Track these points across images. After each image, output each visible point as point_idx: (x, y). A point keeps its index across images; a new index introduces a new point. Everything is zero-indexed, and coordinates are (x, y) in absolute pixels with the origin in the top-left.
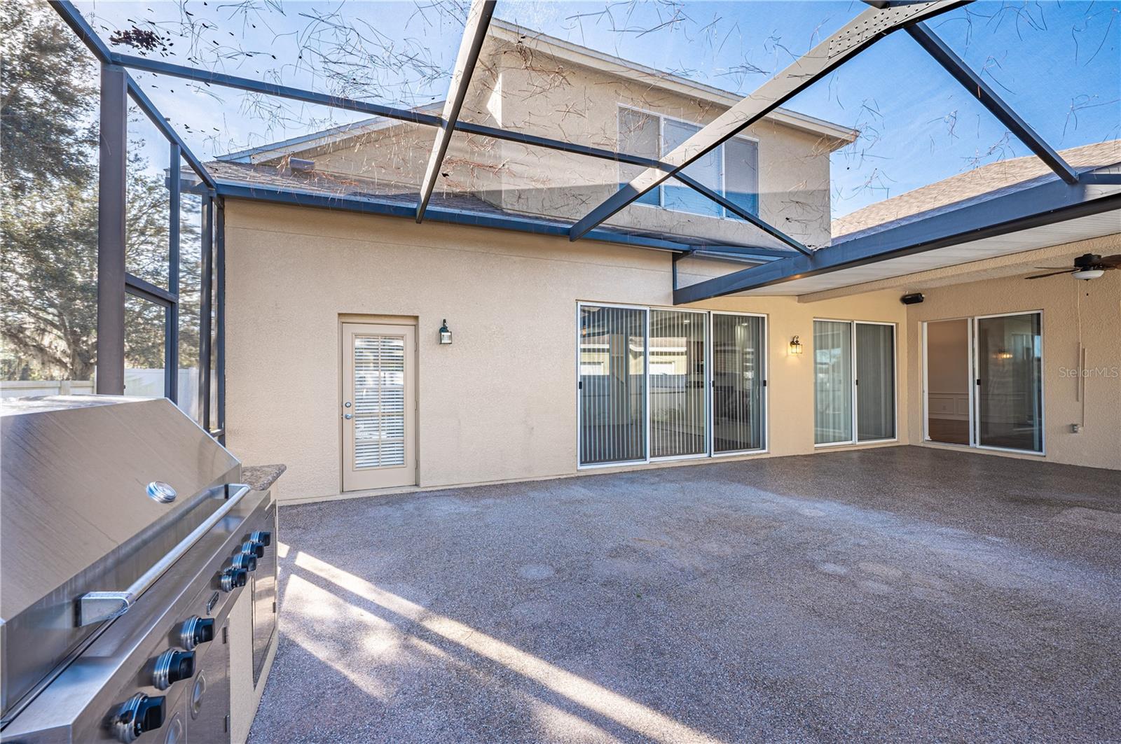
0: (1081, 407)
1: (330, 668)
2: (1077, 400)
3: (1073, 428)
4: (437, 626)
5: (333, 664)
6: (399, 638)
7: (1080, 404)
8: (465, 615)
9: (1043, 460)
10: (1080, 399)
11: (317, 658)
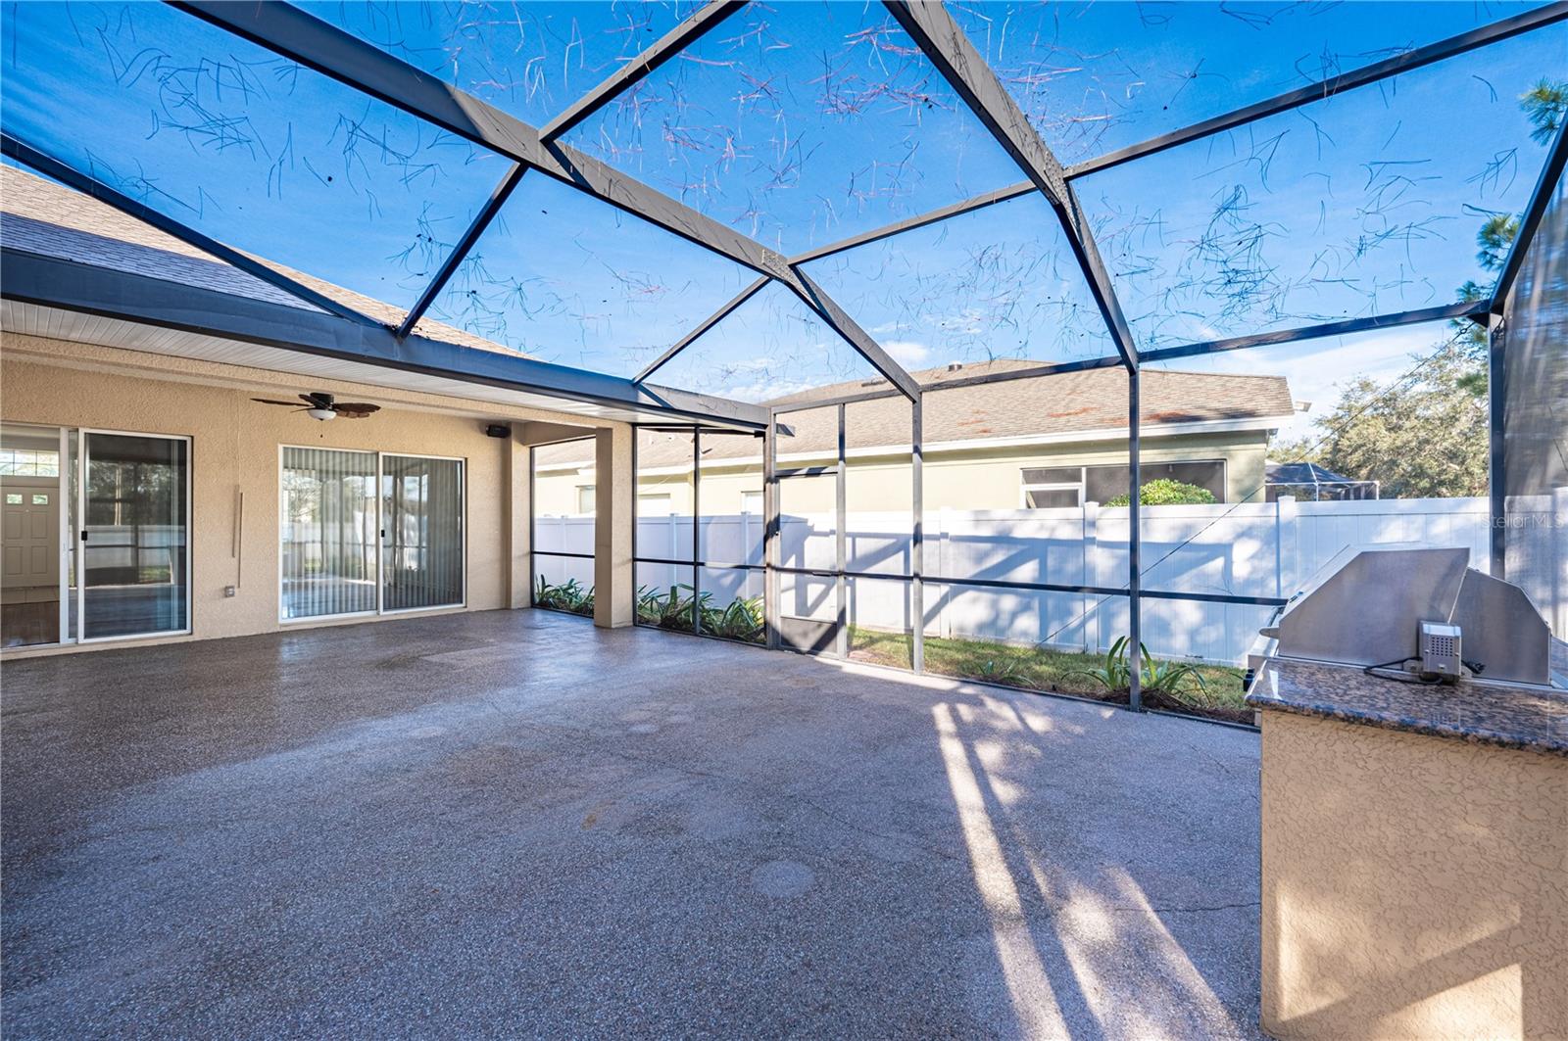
0: (236, 563)
1: (1174, 932)
2: (233, 556)
3: (227, 592)
4: (1010, 898)
5: (1169, 936)
6: (1067, 916)
7: (236, 560)
8: (962, 889)
9: (190, 639)
10: (237, 554)
11: (1190, 959)
